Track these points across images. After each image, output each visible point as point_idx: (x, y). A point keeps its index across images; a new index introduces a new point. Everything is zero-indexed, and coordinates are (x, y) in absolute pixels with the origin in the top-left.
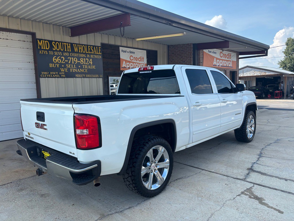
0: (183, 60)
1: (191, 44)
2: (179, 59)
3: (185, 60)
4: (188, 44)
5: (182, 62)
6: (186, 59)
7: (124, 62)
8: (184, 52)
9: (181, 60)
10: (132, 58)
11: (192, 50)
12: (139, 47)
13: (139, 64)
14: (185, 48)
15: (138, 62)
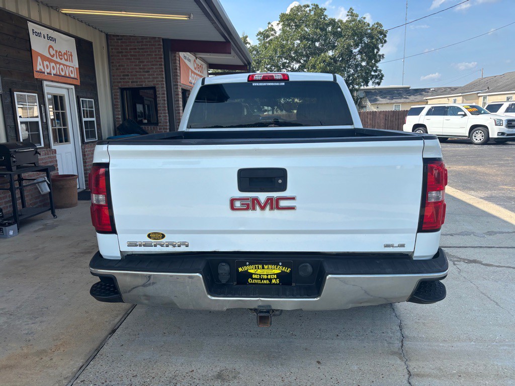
0: (144, 69)
1: (159, 38)
2: (136, 65)
3: (150, 69)
4: (154, 38)
5: (143, 71)
6: (150, 67)
7: (39, 59)
8: (146, 52)
9: (140, 68)
10: (52, 52)
11: (162, 50)
12: (63, 29)
13: (67, 66)
14: (147, 45)
15: (63, 61)
